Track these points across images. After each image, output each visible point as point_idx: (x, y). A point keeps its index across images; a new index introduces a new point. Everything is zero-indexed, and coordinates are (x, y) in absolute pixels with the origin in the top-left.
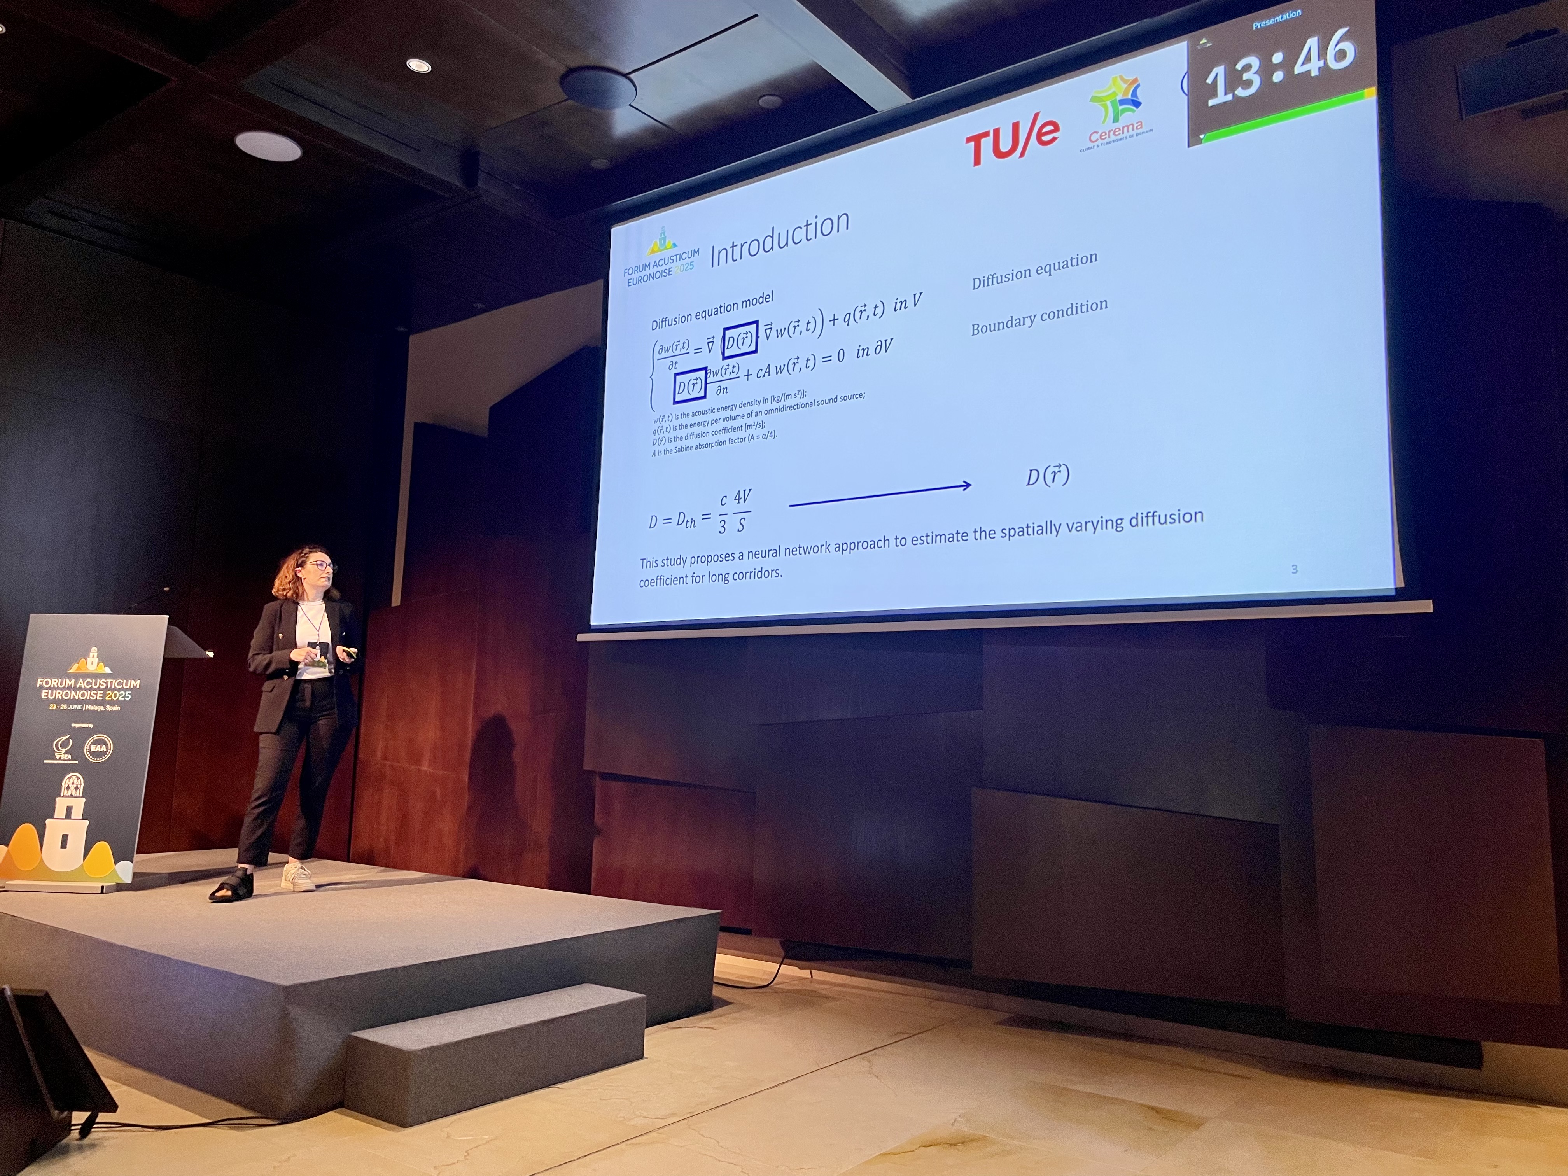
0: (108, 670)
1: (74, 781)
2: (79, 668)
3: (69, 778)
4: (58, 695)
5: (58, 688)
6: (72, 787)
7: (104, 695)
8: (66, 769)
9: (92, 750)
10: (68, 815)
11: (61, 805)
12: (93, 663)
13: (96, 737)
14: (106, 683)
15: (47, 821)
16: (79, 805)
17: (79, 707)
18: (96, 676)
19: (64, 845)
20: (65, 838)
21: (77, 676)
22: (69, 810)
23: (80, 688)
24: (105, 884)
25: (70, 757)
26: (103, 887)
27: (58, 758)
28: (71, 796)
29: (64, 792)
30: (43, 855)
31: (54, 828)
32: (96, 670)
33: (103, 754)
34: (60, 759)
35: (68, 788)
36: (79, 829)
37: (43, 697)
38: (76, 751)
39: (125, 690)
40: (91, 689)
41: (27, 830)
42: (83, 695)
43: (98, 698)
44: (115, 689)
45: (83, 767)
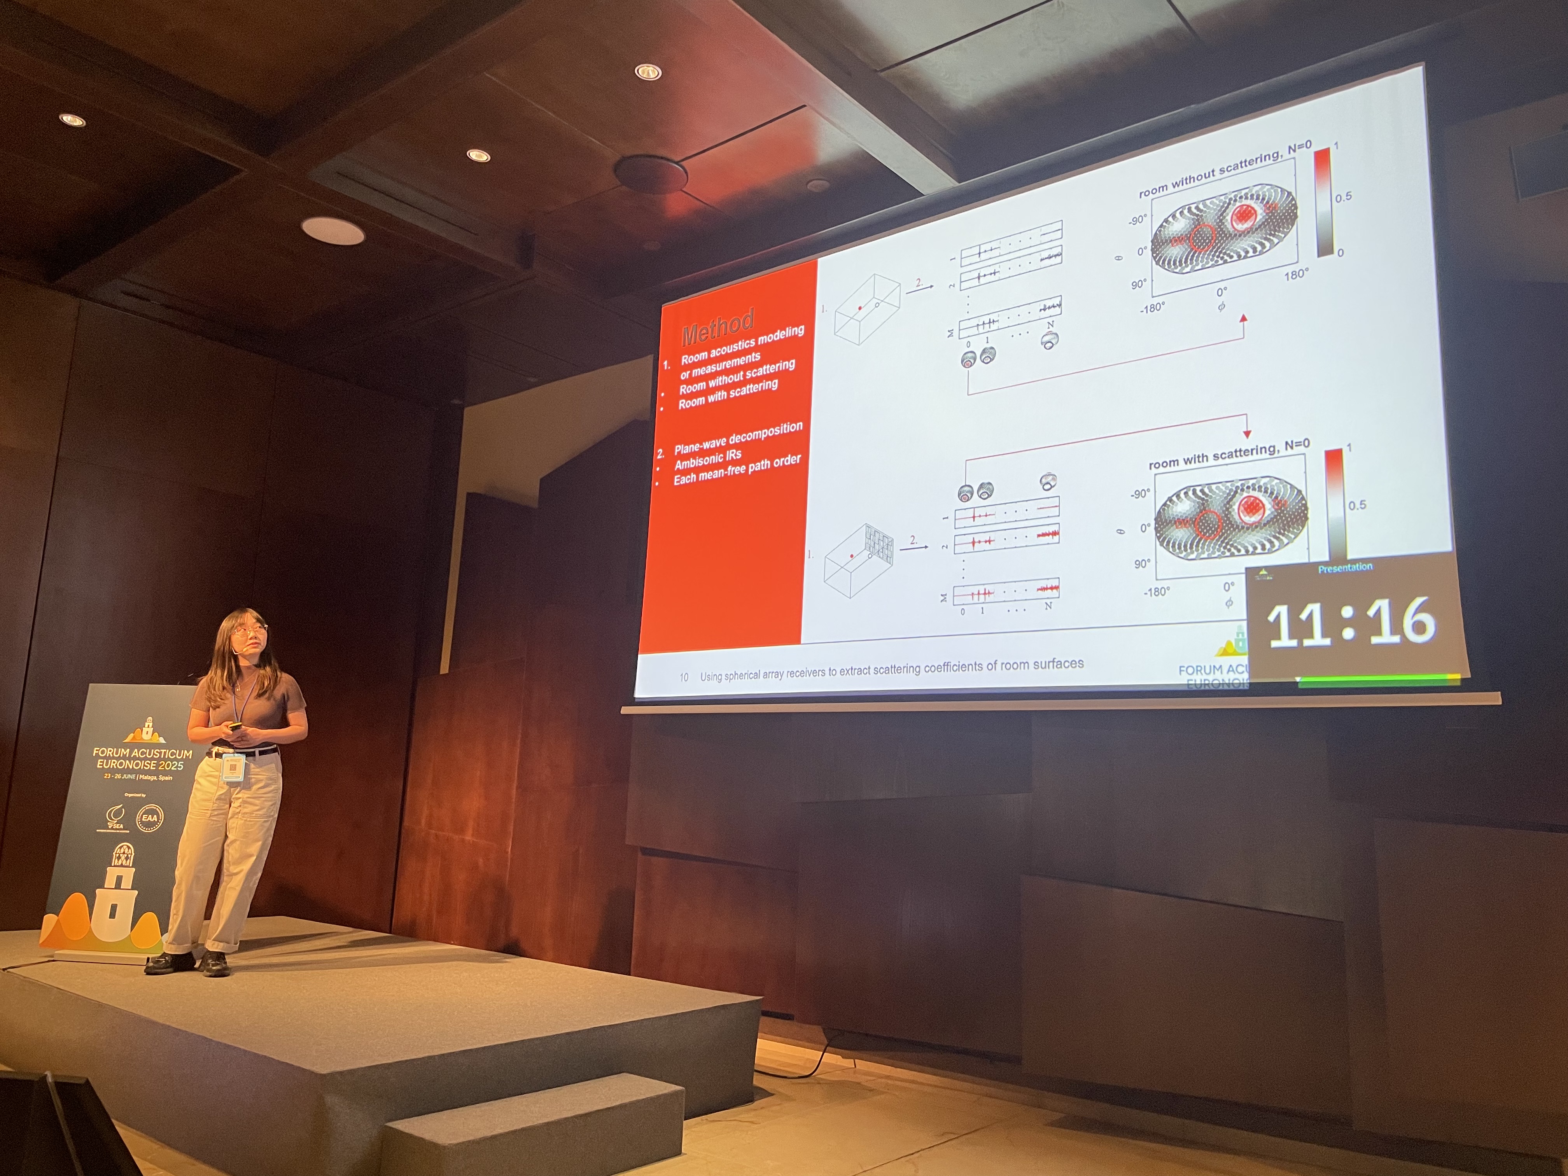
0: (162, 740)
1: (125, 850)
2: (134, 738)
3: (120, 848)
4: (113, 764)
5: (114, 758)
6: (123, 857)
7: (158, 765)
8: (118, 839)
9: (143, 820)
10: (118, 886)
11: (112, 873)
12: (147, 733)
13: (147, 807)
14: (160, 753)
15: (98, 891)
16: (128, 875)
17: (133, 777)
18: (151, 746)
19: (112, 915)
20: (114, 908)
21: (132, 746)
22: (119, 879)
23: (135, 758)
25: (122, 826)
27: (110, 827)
28: (122, 866)
29: (115, 862)
30: (92, 925)
31: (104, 897)
32: (151, 739)
33: (154, 824)
34: (112, 828)
35: (119, 858)
36: (127, 899)
37: (98, 766)
38: (128, 821)
39: (178, 761)
40: (146, 759)
41: (77, 899)
42: (137, 765)
43: (152, 768)
44: (169, 759)
45: (134, 837)
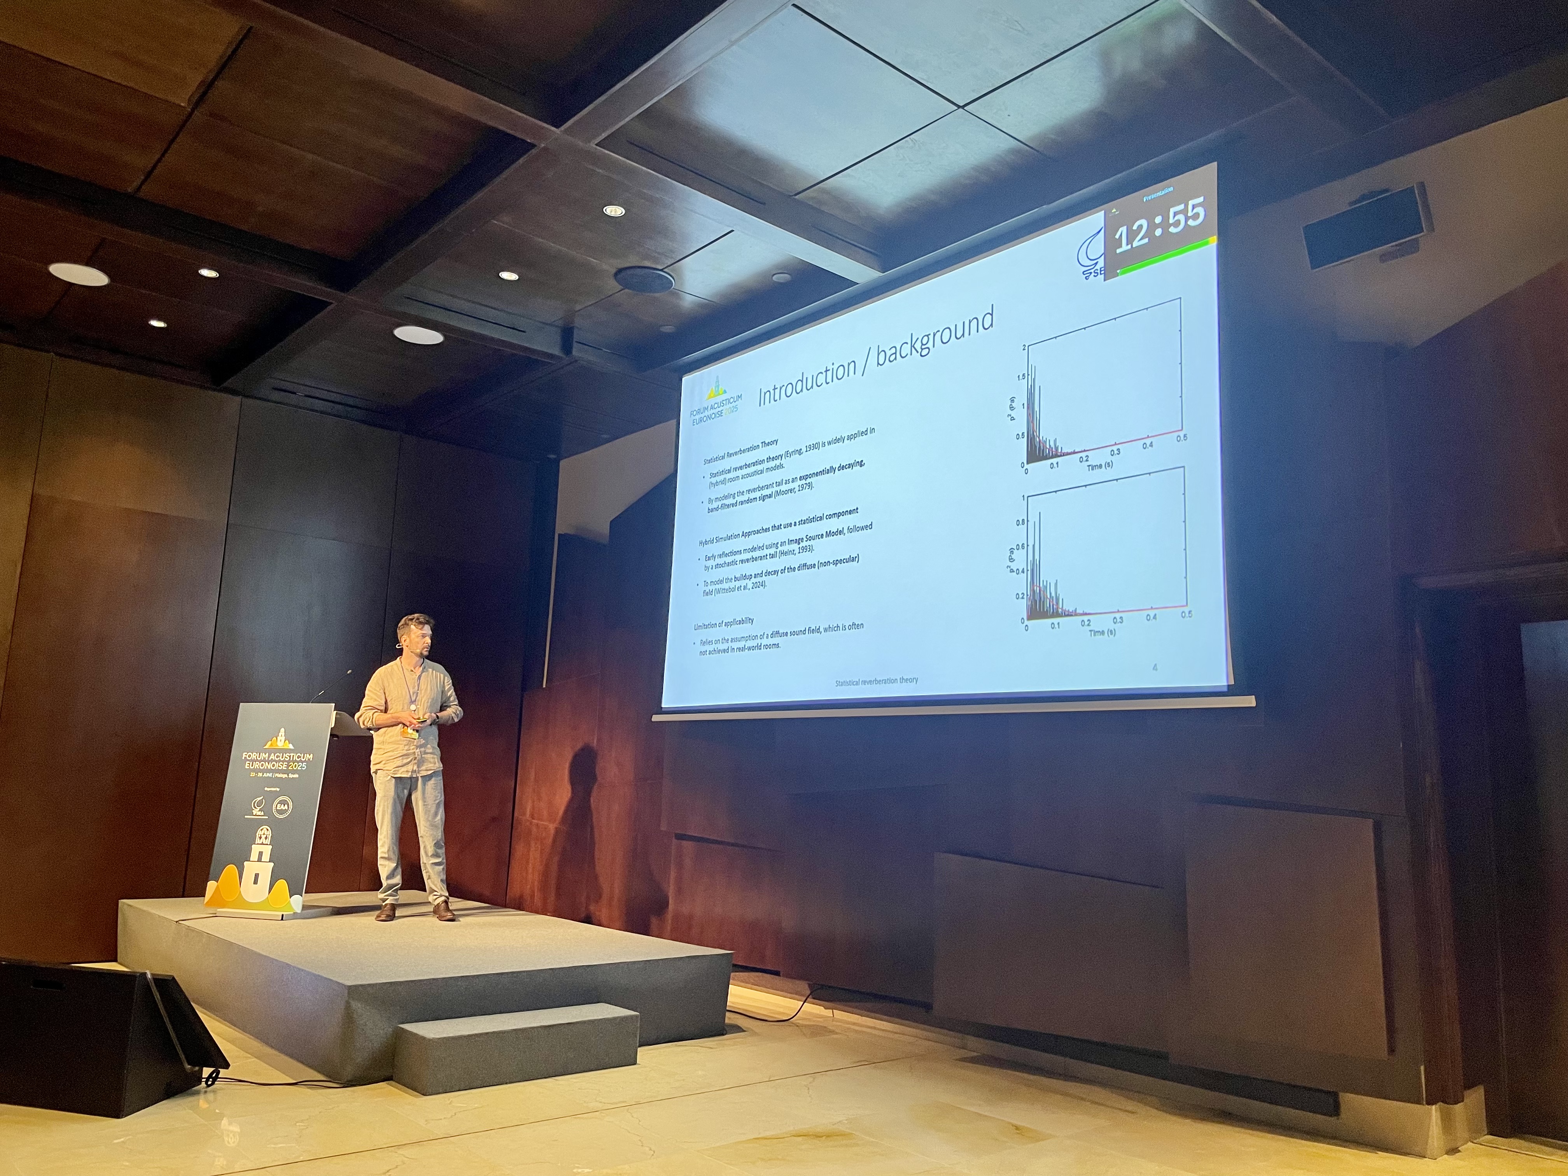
0: (291, 747)
1: (265, 832)
2: (271, 745)
3: (262, 830)
4: (257, 765)
5: (257, 760)
6: (263, 837)
7: (288, 766)
8: (259, 823)
9: (278, 808)
10: (260, 860)
11: (255, 849)
12: (281, 742)
13: (281, 798)
14: (290, 757)
15: (246, 863)
16: (267, 850)
17: (270, 775)
18: (284, 751)
19: (256, 882)
20: (257, 876)
21: (270, 751)
22: (261, 854)
23: (272, 760)
24: (284, 913)
25: (262, 814)
26: (283, 915)
27: (254, 814)
28: (262, 844)
29: (258, 841)
30: (242, 889)
31: (250, 867)
32: (283, 746)
33: (286, 811)
34: (256, 815)
35: (260, 838)
36: (266, 869)
37: (247, 767)
38: (267, 810)
39: (302, 762)
40: (280, 761)
41: (231, 869)
42: (273, 766)
43: (284, 768)
44: (296, 761)
45: (272, 822)
